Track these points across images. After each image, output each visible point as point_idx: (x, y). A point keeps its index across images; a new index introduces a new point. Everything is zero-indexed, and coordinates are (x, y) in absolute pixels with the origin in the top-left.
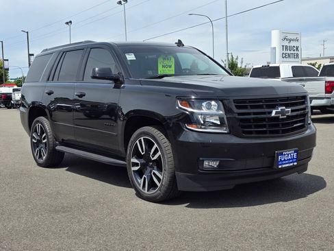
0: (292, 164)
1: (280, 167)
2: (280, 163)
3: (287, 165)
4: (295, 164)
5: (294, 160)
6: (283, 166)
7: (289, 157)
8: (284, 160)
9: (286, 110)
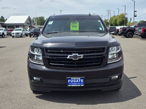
0: (80, 85)
1: (69, 86)
2: (70, 84)
3: (75, 85)
4: (82, 85)
5: (82, 83)
6: (72, 85)
7: (77, 81)
8: (73, 82)
9: (78, 55)
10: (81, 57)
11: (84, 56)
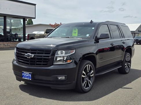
0: (29, 79)
1: (23, 78)
2: (23, 76)
3: (26, 79)
4: (30, 79)
6: (25, 78)
7: (28, 76)
8: (25, 76)
9: (30, 55)
10: (32, 56)
11: (34, 56)
